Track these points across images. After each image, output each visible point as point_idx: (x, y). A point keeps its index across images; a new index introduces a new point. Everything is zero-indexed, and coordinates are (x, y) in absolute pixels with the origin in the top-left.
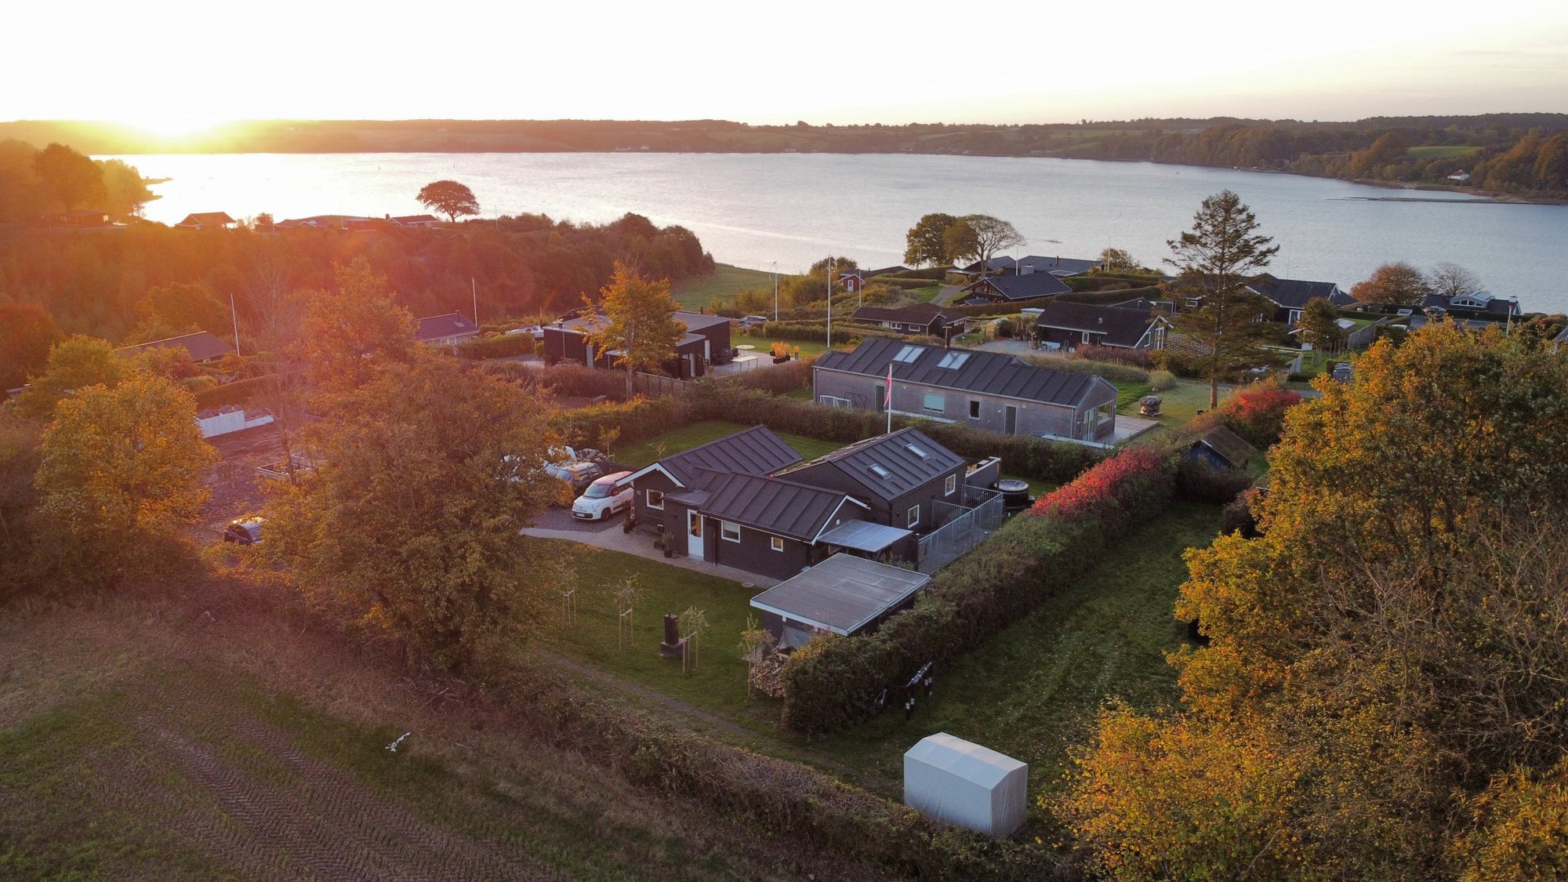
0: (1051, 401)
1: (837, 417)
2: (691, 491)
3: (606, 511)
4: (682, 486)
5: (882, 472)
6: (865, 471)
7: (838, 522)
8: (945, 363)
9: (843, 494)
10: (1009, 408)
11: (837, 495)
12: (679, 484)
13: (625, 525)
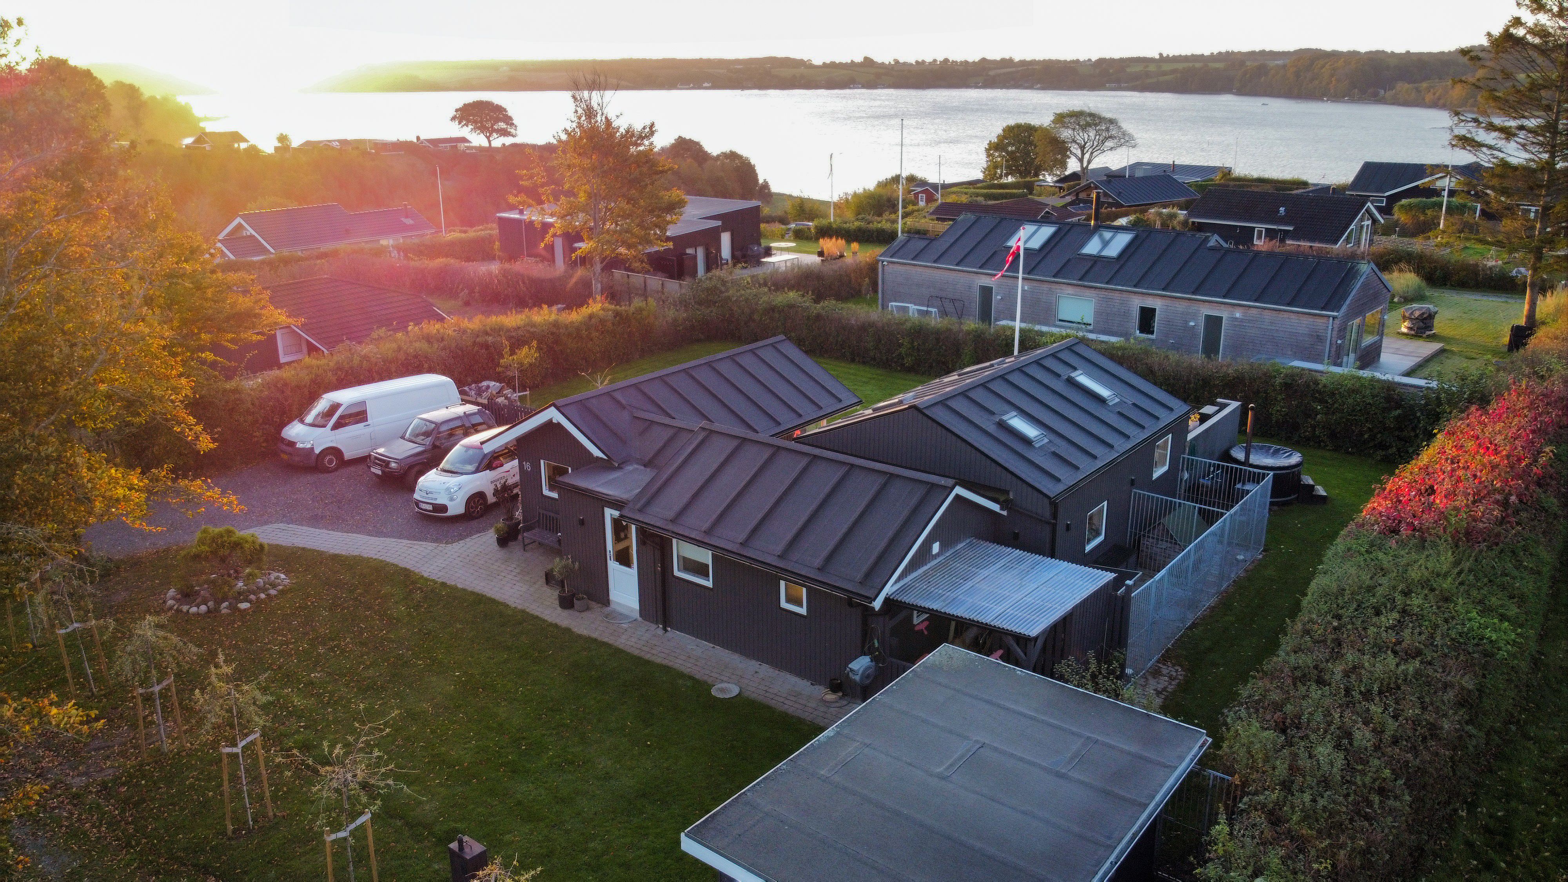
0: (1289, 305)
1: (918, 333)
2: (620, 468)
3: (476, 500)
4: (601, 455)
5: (1030, 431)
6: (992, 428)
7: (936, 548)
8: (1092, 247)
9: (950, 482)
10: (1209, 318)
11: (933, 486)
12: (597, 453)
13: (498, 531)
